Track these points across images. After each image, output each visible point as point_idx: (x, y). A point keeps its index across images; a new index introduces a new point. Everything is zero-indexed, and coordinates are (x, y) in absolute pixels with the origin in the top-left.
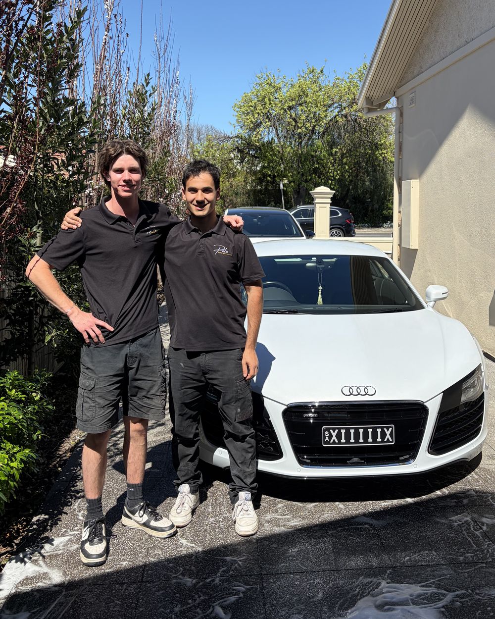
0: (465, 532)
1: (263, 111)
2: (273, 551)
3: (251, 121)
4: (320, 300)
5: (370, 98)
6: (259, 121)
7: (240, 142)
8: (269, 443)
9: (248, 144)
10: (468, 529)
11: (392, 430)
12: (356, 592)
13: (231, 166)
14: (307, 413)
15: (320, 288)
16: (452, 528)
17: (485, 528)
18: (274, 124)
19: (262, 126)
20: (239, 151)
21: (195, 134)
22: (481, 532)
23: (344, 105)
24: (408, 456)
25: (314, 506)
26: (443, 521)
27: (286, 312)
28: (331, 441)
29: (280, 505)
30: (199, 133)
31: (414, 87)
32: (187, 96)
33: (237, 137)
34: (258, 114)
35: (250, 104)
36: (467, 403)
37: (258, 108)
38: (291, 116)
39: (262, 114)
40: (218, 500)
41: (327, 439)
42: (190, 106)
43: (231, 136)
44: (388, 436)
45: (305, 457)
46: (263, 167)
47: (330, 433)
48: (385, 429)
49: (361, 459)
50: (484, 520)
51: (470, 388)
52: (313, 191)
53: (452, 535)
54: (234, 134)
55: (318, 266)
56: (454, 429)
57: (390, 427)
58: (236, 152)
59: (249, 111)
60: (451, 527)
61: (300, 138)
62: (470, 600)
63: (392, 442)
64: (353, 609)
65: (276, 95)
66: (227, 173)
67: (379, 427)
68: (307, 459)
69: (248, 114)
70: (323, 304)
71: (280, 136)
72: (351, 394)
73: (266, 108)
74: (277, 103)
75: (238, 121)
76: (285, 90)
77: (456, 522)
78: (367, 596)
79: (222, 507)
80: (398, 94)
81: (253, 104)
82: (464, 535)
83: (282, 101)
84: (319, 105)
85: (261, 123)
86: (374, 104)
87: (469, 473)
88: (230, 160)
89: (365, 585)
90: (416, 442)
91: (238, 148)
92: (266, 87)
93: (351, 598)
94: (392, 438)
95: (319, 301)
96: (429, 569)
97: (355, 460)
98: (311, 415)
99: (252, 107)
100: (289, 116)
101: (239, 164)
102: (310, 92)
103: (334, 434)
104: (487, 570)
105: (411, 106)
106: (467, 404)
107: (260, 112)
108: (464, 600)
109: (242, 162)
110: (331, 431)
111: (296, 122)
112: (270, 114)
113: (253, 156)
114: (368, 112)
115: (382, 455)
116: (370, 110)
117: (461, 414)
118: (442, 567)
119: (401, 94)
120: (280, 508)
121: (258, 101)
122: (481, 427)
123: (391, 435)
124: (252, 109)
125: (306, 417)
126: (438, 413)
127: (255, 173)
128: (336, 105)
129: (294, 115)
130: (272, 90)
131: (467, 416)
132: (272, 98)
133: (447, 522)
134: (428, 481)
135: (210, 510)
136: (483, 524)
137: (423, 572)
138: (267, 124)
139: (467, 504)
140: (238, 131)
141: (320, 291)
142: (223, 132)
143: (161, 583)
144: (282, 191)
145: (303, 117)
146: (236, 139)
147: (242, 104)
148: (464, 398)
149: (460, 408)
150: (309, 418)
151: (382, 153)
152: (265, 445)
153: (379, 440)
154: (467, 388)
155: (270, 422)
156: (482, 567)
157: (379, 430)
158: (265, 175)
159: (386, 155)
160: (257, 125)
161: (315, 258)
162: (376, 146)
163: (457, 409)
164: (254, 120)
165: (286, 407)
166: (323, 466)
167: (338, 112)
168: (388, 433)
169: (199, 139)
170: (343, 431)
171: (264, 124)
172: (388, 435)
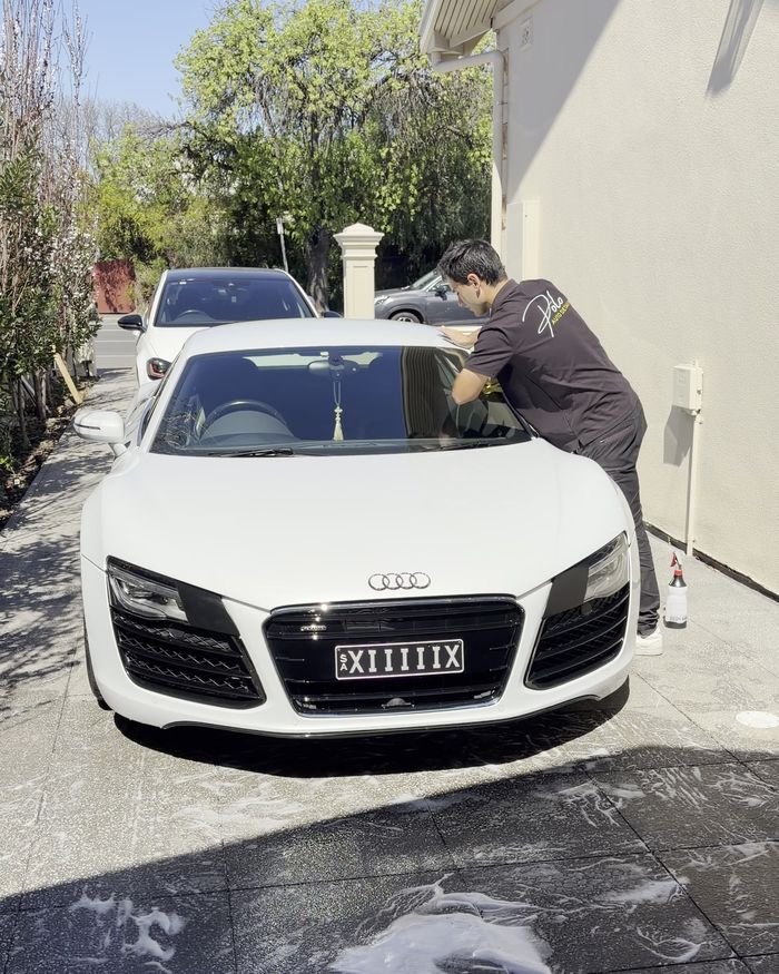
0: (584, 812)
1: (238, 69)
2: (250, 855)
3: (214, 91)
4: (338, 433)
5: (443, 32)
6: (229, 91)
7: (192, 136)
8: (241, 679)
9: (210, 140)
10: (590, 809)
11: (460, 648)
12: (391, 908)
13: (174, 186)
14: (309, 623)
15: (338, 410)
16: (562, 807)
17: (619, 805)
18: (262, 98)
19: (236, 101)
20: (193, 155)
21: (101, 121)
22: (612, 812)
23: (402, 55)
24: (488, 693)
25: (326, 784)
26: (549, 797)
27: (271, 453)
28: (352, 671)
29: (265, 784)
30: (109, 119)
31: (529, 8)
32: (71, 33)
33: (186, 124)
34: (228, 75)
35: (209, 55)
36: (597, 600)
37: (225, 62)
38: (295, 77)
39: (234, 76)
40: (153, 781)
41: (344, 667)
42: (78, 54)
43: (173, 123)
44: (453, 659)
45: (306, 699)
46: (242, 188)
47: (349, 657)
48: (447, 647)
49: (406, 700)
50: (620, 793)
51: (604, 575)
52: (340, 234)
53: (562, 818)
54: (180, 120)
55: (333, 368)
56: (572, 645)
57: (456, 643)
58: (183, 158)
59: (207, 68)
60: (562, 805)
61: (315, 125)
62: (583, 911)
63: (461, 668)
64: (385, 933)
65: (264, 35)
66: (168, 202)
67: (435, 645)
68: (308, 703)
69: (206, 75)
70: (345, 439)
71: (274, 121)
72: (386, 587)
73: (244, 63)
74: (266, 50)
75: (186, 93)
76: (281, 23)
77: (570, 797)
78: (408, 912)
79: (161, 793)
80: (497, 24)
81: (215, 55)
82: (582, 816)
83: (274, 47)
84: (352, 54)
85: (235, 94)
86: (452, 45)
87: (601, 721)
88: (174, 174)
89: (407, 898)
90: (502, 667)
91: (188, 148)
92: (242, 16)
93: (381, 918)
94: (460, 662)
95: (336, 435)
96: (518, 869)
97: (396, 701)
98: (313, 627)
99: (214, 60)
100: (291, 78)
101: (192, 183)
102: (333, 26)
103: (356, 659)
104: (616, 866)
105: (525, 47)
106: (596, 602)
107: (231, 71)
108: (572, 912)
109: (198, 178)
110: (351, 653)
111: (304, 89)
112: (252, 75)
113: (221, 165)
114: (440, 62)
115: (443, 692)
116: (444, 58)
117: (585, 619)
118: (540, 865)
119: (503, 23)
120: (265, 789)
121: (226, 47)
122: (621, 643)
123: (458, 656)
124: (215, 64)
125: (306, 631)
126: (543, 619)
127: (226, 201)
128: (387, 54)
129: (300, 76)
130: (255, 24)
131: (595, 623)
132: (255, 40)
133: (555, 798)
134: (528, 736)
135: (139, 798)
136: (616, 799)
137: (507, 874)
138: (246, 96)
139: (593, 769)
140: (187, 112)
141: (338, 415)
142: (156, 116)
143: (52, 911)
144: (282, 237)
145: (319, 80)
146: (184, 130)
147: (193, 55)
148: (591, 592)
149: (583, 610)
150: (310, 633)
151: (481, 155)
152: (236, 684)
153: (437, 665)
154: (597, 576)
155: (241, 642)
156: (608, 863)
157: (436, 649)
158: (245, 206)
159: (488, 159)
160: (227, 101)
161: (326, 353)
162: (469, 142)
163: (578, 610)
164: (219, 90)
165: (268, 615)
166: (338, 713)
167: (392, 69)
168: (452, 653)
169: (111, 134)
170: (372, 653)
171: (240, 97)
172: (451, 656)
